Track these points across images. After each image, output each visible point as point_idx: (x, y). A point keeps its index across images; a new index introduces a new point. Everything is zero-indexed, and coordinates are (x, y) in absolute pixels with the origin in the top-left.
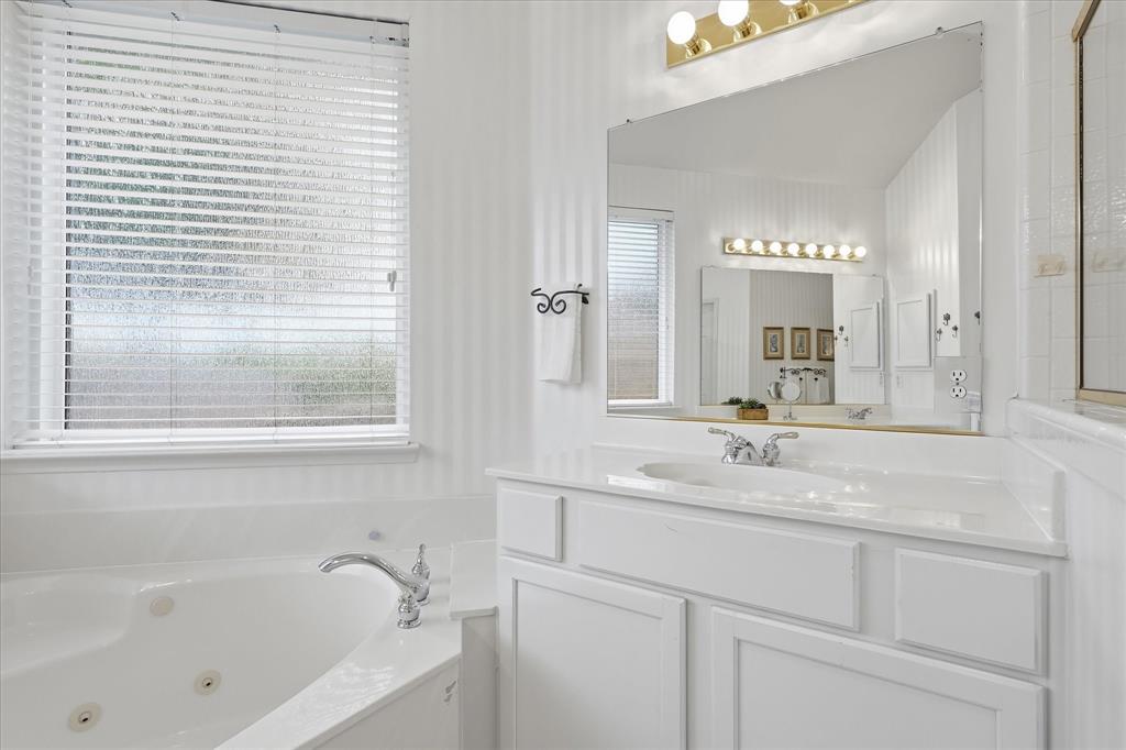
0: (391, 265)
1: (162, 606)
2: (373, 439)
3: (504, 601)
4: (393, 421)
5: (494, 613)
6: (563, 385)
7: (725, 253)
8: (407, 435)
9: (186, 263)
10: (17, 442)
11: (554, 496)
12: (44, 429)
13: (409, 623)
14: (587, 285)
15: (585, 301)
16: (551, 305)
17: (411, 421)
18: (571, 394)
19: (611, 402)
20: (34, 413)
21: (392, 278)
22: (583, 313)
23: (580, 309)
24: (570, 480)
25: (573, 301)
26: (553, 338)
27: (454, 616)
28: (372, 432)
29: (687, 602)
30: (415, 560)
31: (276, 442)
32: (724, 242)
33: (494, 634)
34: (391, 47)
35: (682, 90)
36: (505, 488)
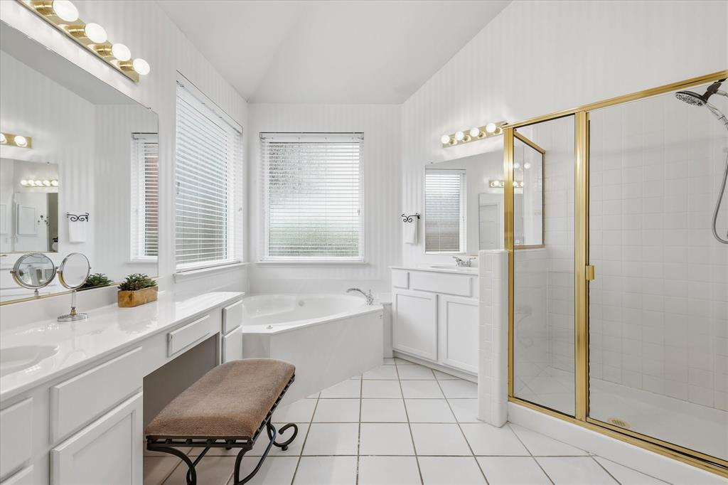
0: (357, 207)
3: (393, 301)
4: (358, 255)
5: (391, 304)
6: (412, 244)
7: (490, 187)
8: (362, 259)
11: (407, 272)
13: (369, 304)
14: (419, 213)
15: (419, 218)
16: (408, 220)
17: (364, 255)
18: (415, 248)
19: (427, 253)
21: (359, 212)
22: (418, 222)
23: (417, 220)
24: (410, 268)
25: (415, 219)
26: (409, 230)
27: (381, 303)
29: (437, 296)
32: (490, 182)
33: (392, 308)
34: (359, 140)
35: (447, 155)
36: (394, 271)
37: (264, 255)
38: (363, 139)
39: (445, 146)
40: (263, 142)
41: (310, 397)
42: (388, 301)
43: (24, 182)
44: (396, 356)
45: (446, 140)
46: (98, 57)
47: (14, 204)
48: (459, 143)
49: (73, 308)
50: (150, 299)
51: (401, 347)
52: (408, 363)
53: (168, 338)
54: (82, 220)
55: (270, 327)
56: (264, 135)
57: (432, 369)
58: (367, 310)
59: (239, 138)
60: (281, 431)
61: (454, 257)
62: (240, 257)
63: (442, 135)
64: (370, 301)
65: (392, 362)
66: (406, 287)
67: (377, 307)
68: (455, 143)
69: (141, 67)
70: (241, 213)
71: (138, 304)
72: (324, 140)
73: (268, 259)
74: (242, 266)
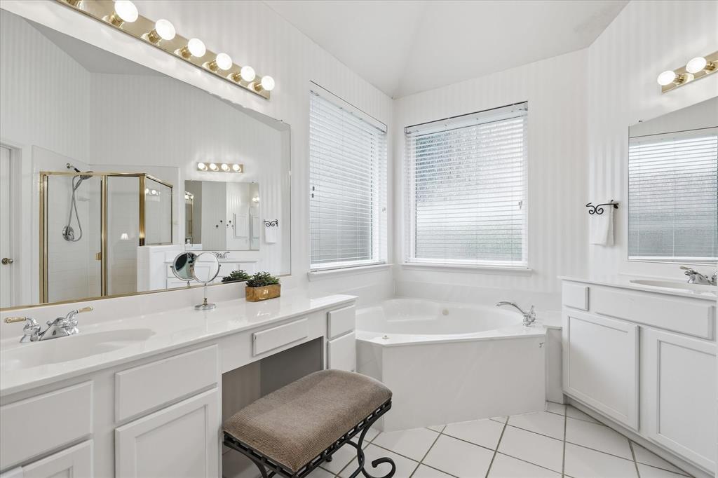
0: (520, 198)
1: (446, 313)
2: (512, 266)
3: (564, 325)
4: (520, 259)
5: (560, 330)
6: (604, 246)
8: (527, 265)
10: (406, 260)
11: (585, 286)
12: (412, 258)
13: (527, 325)
14: (616, 200)
15: (616, 207)
16: (596, 211)
17: (529, 260)
18: (609, 251)
20: (409, 253)
21: (520, 204)
22: (614, 212)
23: (612, 211)
24: (593, 281)
25: (608, 208)
26: (599, 226)
27: (544, 326)
28: (512, 264)
29: (639, 327)
30: (530, 309)
33: (561, 335)
34: (520, 113)
35: (671, 103)
36: (565, 284)
37: (410, 256)
38: (526, 110)
39: (665, 89)
40: (409, 137)
41: (432, 428)
42: (557, 325)
43: (254, 200)
44: (569, 404)
45: (668, 78)
46: (234, 83)
47: (250, 215)
48: (698, 76)
49: (206, 299)
50: (272, 295)
51: (575, 392)
52: (589, 419)
53: (253, 338)
54: (273, 225)
55: (386, 338)
56: (409, 130)
57: (630, 441)
58: (524, 333)
59: (383, 137)
60: (375, 464)
61: (682, 268)
62: (385, 258)
63: (659, 73)
64: (530, 320)
65: (561, 410)
66: (583, 306)
67: (538, 330)
68: (689, 78)
69: (268, 84)
70: (385, 214)
71: (257, 300)
72: (475, 122)
73: (414, 261)
74: (386, 267)
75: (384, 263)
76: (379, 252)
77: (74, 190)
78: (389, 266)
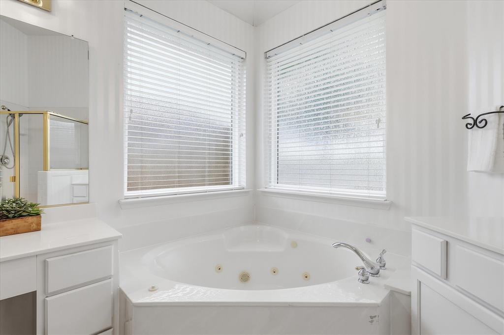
1: (294, 245)
2: (369, 197)
3: (413, 290)
5: (409, 295)
6: (489, 174)
8: (385, 196)
9: (314, 118)
10: (267, 186)
11: (442, 239)
12: (273, 183)
13: (363, 281)
16: (476, 123)
20: (270, 178)
21: (378, 122)
25: (495, 119)
28: (369, 193)
30: (378, 256)
31: (331, 194)
34: (378, 14)
36: (414, 230)
37: (270, 182)
38: (384, 8)
56: (268, 54)
62: (244, 183)
73: (274, 187)
74: (246, 192)
75: (243, 189)
76: (239, 177)
77: (8, 126)
78: (248, 192)
